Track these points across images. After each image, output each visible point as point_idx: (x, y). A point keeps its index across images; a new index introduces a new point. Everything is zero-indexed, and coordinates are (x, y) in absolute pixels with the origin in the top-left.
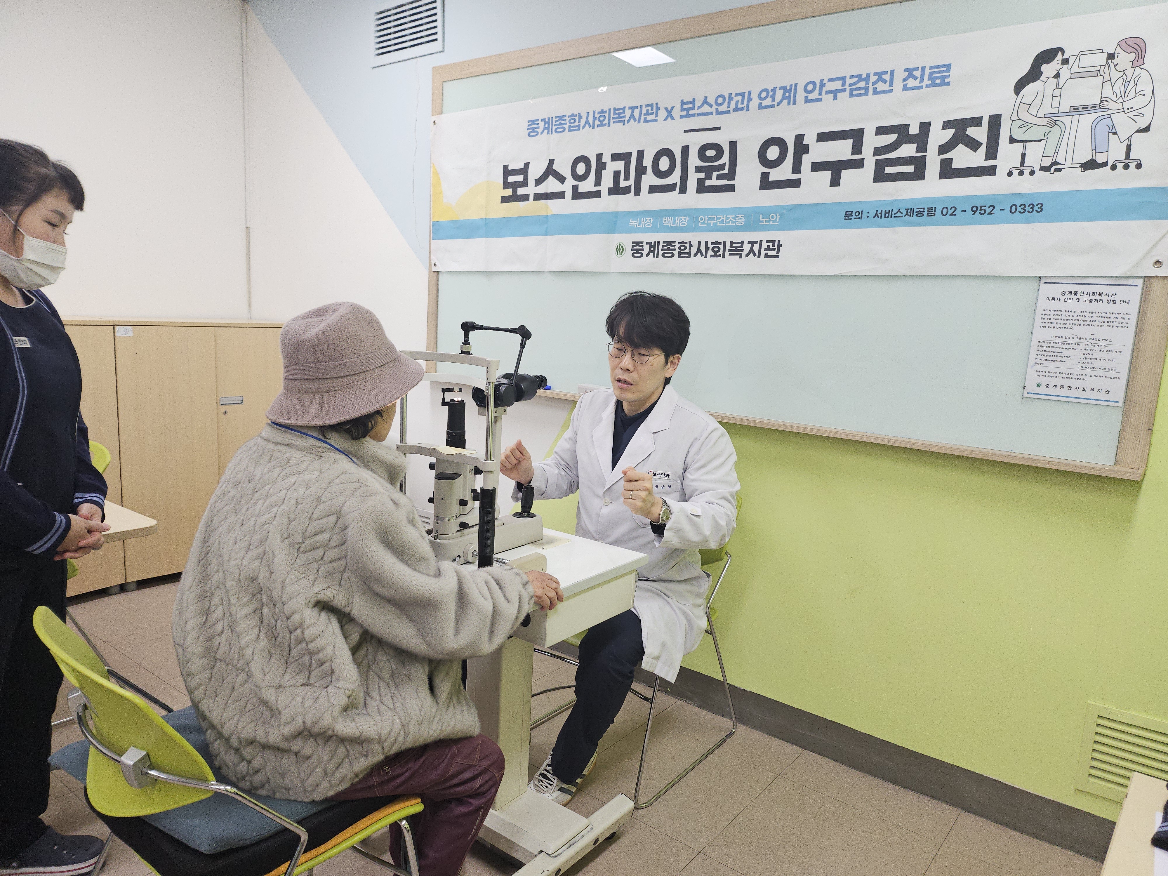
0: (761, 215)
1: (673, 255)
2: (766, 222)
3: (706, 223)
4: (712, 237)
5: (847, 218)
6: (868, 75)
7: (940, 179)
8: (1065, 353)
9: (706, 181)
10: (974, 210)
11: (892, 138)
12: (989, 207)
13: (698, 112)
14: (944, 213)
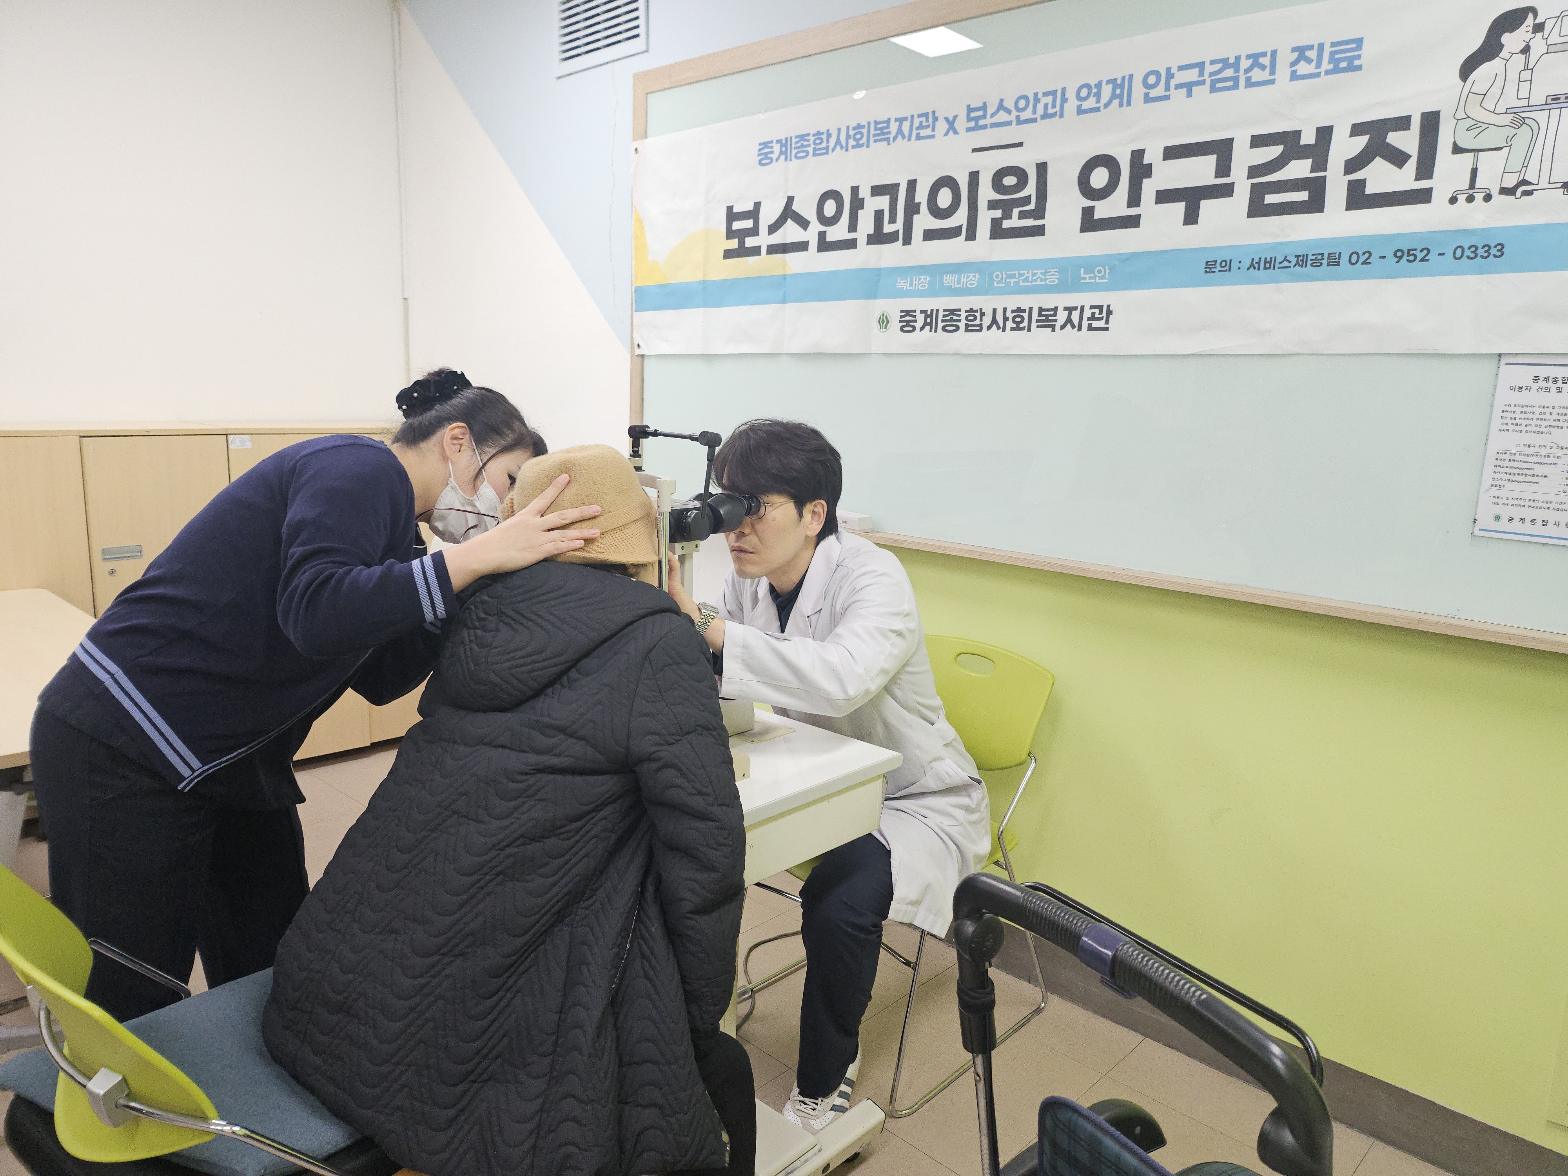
0: (1082, 269)
1: (958, 328)
2: (1090, 278)
3: (1004, 281)
4: (1012, 302)
5: (1208, 270)
6: (1238, 58)
7: (1348, 209)
8: (1539, 469)
9: (1004, 221)
10: (1399, 255)
11: (1275, 151)
12: (1422, 251)
13: (992, 122)
14: (1354, 260)
